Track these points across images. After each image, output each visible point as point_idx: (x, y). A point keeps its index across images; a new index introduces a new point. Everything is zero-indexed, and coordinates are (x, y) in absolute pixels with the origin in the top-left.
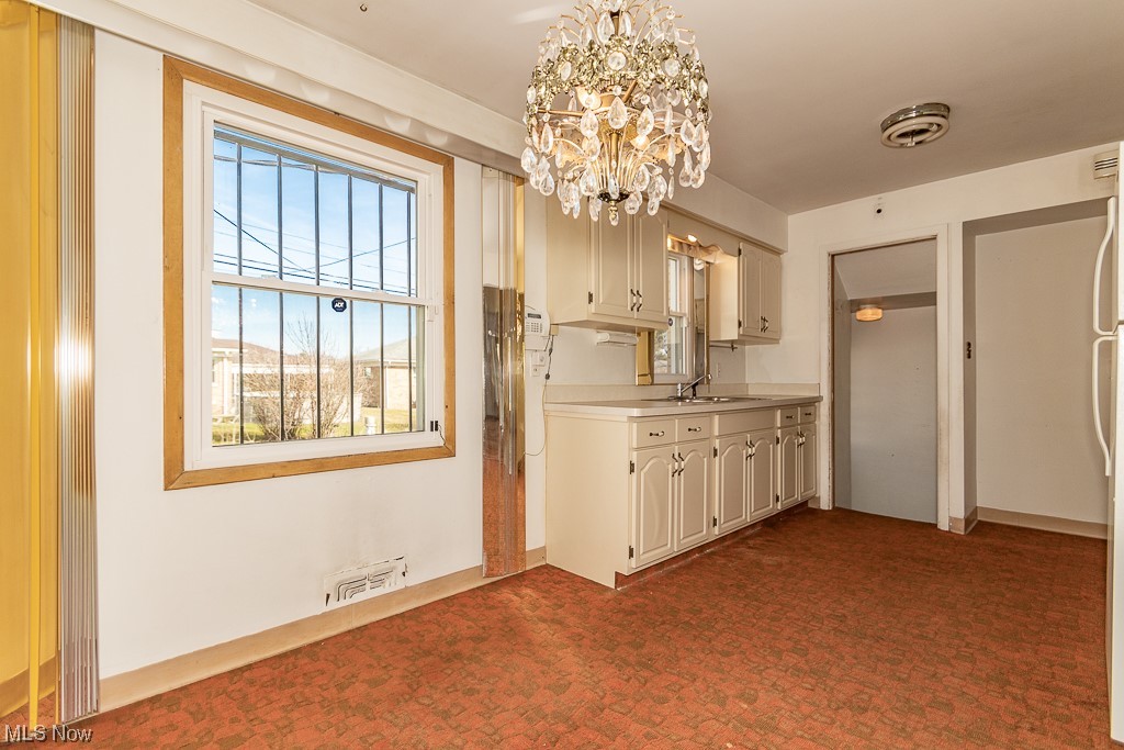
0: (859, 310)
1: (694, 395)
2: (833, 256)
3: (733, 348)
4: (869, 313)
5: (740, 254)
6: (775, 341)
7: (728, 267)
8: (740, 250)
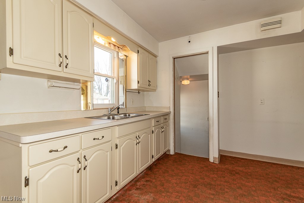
0: (183, 80)
1: (118, 113)
2: (174, 58)
3: (139, 93)
4: (186, 82)
5: (138, 53)
6: (154, 90)
7: (134, 58)
8: (138, 51)
